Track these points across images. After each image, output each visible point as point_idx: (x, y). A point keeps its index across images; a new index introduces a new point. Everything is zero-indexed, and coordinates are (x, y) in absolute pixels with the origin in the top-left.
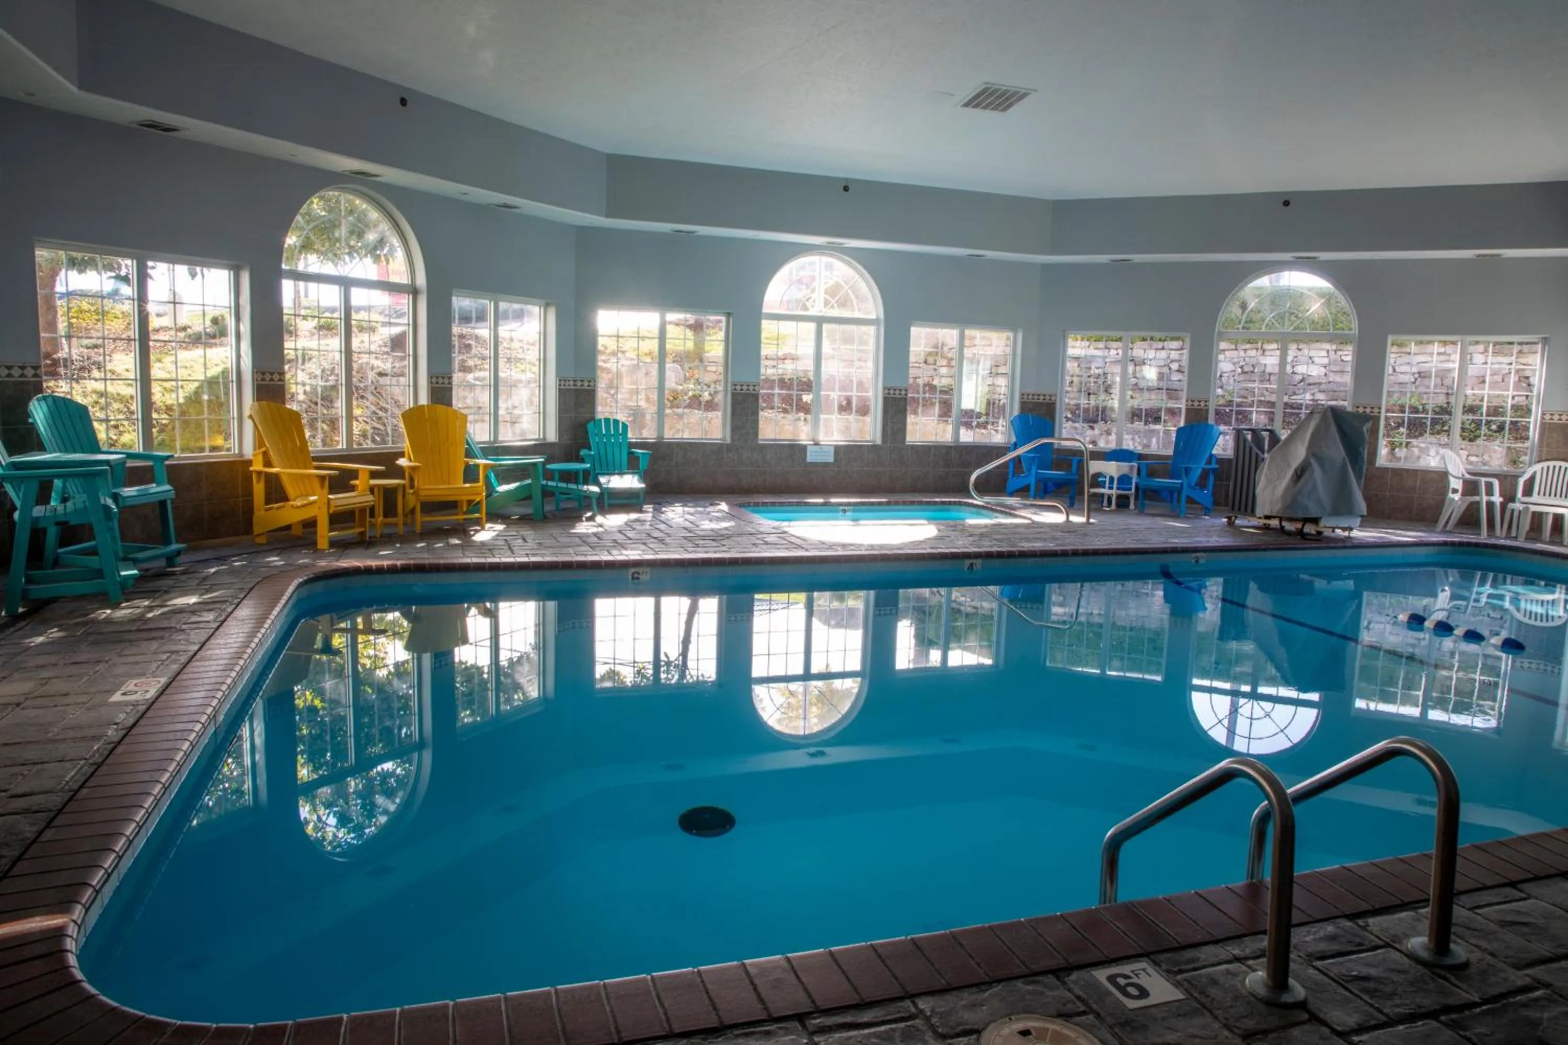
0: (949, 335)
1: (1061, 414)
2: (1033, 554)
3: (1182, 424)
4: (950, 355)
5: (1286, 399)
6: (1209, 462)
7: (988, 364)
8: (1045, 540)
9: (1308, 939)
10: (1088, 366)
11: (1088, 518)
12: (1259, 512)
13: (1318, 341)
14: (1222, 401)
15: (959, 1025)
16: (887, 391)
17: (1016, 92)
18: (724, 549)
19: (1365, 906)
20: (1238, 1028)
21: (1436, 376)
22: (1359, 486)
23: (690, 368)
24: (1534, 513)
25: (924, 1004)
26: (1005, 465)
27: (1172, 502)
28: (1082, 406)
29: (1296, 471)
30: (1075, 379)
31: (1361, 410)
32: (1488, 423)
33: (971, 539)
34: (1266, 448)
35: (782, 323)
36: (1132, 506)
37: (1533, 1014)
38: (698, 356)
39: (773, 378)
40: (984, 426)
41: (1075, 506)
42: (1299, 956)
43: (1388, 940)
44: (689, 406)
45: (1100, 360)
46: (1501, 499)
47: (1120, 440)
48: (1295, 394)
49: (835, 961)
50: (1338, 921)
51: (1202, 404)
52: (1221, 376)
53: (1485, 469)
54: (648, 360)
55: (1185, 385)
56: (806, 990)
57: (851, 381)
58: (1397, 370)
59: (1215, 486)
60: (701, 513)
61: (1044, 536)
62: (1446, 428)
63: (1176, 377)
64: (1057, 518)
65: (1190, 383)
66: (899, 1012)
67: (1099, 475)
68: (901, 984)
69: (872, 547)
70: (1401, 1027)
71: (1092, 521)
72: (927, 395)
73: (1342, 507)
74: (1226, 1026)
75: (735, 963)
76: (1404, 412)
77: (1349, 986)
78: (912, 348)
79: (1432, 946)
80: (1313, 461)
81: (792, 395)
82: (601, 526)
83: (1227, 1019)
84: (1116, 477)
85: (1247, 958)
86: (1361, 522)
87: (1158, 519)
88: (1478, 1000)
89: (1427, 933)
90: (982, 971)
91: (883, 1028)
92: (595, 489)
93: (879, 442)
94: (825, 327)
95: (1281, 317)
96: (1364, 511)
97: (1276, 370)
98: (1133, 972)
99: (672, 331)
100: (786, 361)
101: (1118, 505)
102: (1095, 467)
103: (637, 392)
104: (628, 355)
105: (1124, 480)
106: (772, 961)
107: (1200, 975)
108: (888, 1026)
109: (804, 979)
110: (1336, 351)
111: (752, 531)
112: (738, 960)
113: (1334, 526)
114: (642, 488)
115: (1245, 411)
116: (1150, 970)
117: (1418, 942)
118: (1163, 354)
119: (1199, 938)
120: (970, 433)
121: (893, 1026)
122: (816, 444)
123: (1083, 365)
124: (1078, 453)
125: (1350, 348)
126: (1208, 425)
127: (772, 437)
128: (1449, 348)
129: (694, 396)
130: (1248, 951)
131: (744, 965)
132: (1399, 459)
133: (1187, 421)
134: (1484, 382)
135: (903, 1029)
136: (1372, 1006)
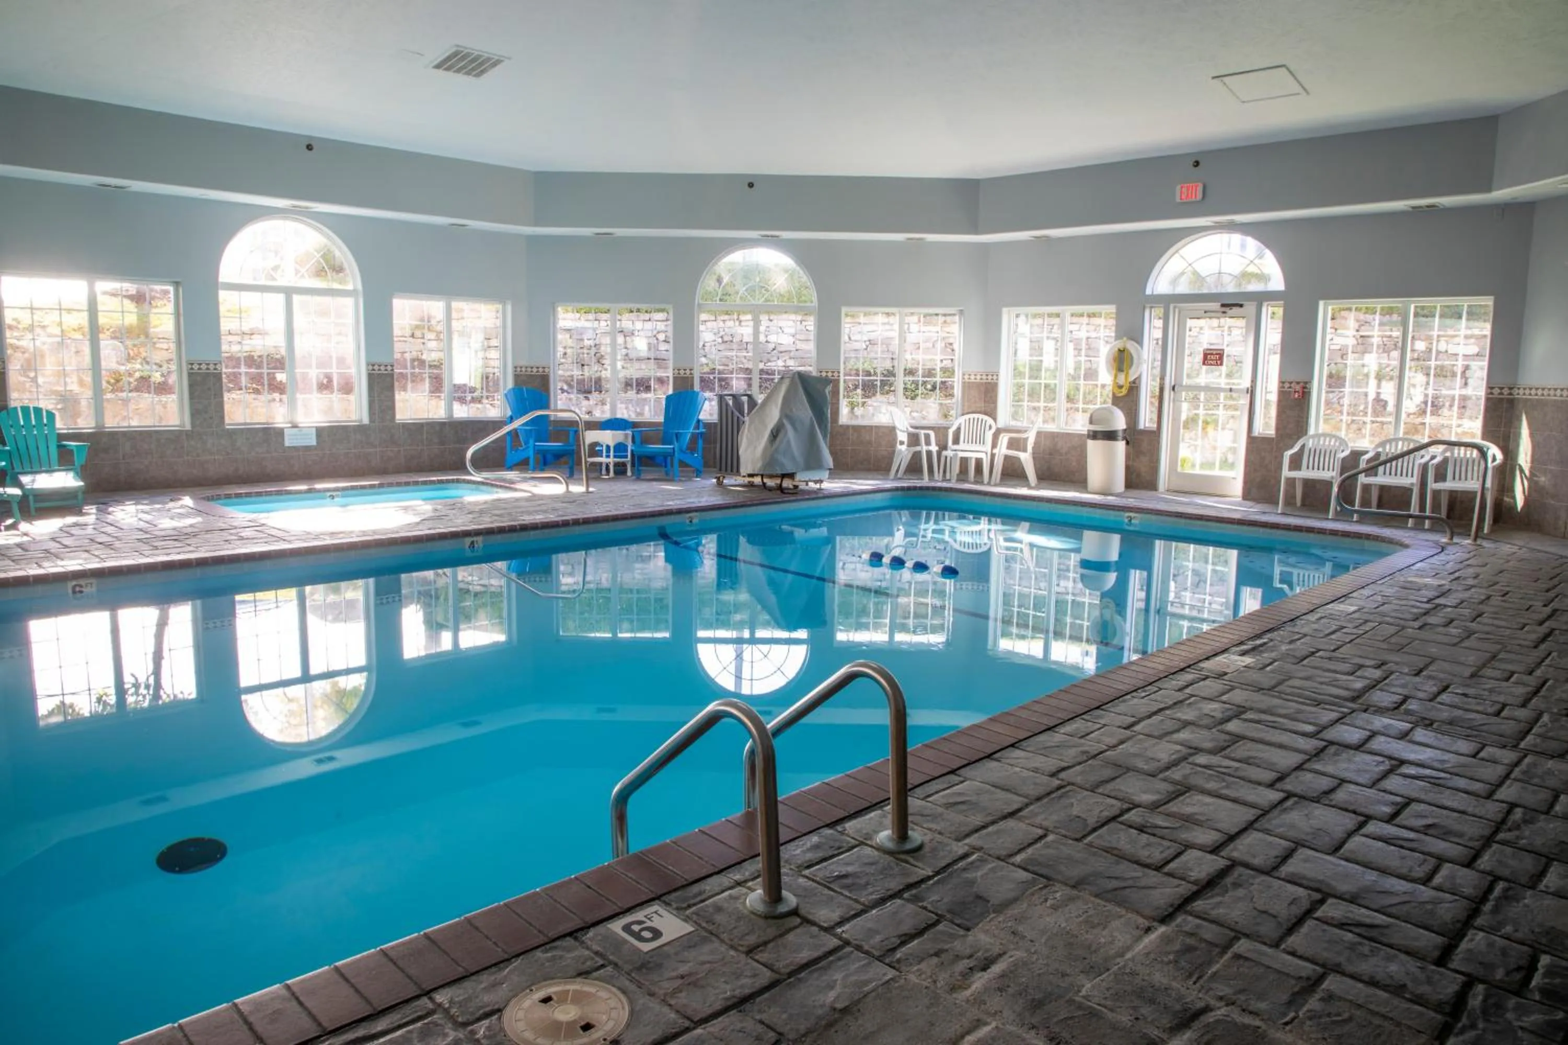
0: (435, 308)
1: (556, 385)
2: (534, 527)
3: (670, 392)
4: (439, 328)
5: (761, 366)
6: (697, 427)
7: (481, 337)
8: (545, 512)
9: (798, 851)
10: (579, 337)
11: (588, 487)
12: (744, 470)
13: (786, 312)
14: (706, 369)
15: (482, 1007)
16: (371, 368)
17: (489, 59)
18: (191, 548)
19: (842, 814)
20: (742, 946)
21: (882, 344)
22: (826, 443)
23: (135, 346)
24: (962, 458)
25: (441, 997)
26: (502, 439)
27: (666, 466)
28: (575, 377)
29: (772, 431)
30: (569, 351)
31: (824, 374)
32: (924, 383)
33: (471, 516)
34: (746, 411)
35: (244, 294)
36: (629, 473)
37: (969, 875)
38: (142, 331)
39: (239, 355)
40: (479, 400)
41: (575, 477)
42: (791, 869)
43: (861, 839)
44: (137, 389)
45: (591, 331)
46: (937, 448)
47: (613, 409)
48: (769, 361)
49: (342, 975)
50: (821, 831)
51: (688, 372)
52: (704, 346)
53: (925, 423)
54: (78, 336)
55: (670, 355)
56: (310, 1013)
57: (331, 357)
58: (853, 338)
59: (704, 449)
60: (159, 510)
61: (544, 508)
62: (892, 389)
63: (663, 347)
64: (556, 489)
65: (675, 352)
66: (416, 1012)
67: (596, 444)
68: (416, 983)
69: (364, 533)
70: (874, 911)
71: (591, 489)
72: (417, 370)
73: (813, 462)
74: (732, 947)
75: (224, 1005)
76: (858, 375)
77: (832, 886)
78: (394, 322)
79: (895, 837)
80: (785, 421)
81: (262, 373)
82: (26, 534)
83: (732, 940)
84: (612, 445)
85: (746, 881)
86: (830, 474)
87: (655, 483)
88: (931, 874)
89: (891, 826)
90: (499, 950)
91: (399, 1033)
92: (16, 491)
93: (366, 421)
94: (296, 298)
95: (751, 291)
96: (831, 465)
97: (751, 339)
98: (645, 916)
99: (106, 304)
100: (253, 337)
101: (616, 473)
102: (591, 436)
103: (64, 374)
104: (49, 330)
105: (620, 448)
106: (271, 992)
107: (707, 906)
108: (405, 1030)
109: (308, 1004)
110: (801, 322)
111: (224, 526)
112: (228, 1002)
113: (807, 479)
114: (80, 487)
115: (727, 378)
116: (662, 911)
117: (885, 836)
118: (649, 325)
119: (704, 872)
120: (465, 408)
121: (411, 1027)
122: (295, 426)
123: (575, 337)
124: (573, 424)
125: (812, 318)
126: (694, 392)
127: (242, 421)
128: (891, 319)
129: (142, 377)
130: (747, 874)
131: (235, 1005)
132: (857, 417)
133: (674, 389)
134: (919, 348)
135: (421, 1028)
136: (850, 898)
